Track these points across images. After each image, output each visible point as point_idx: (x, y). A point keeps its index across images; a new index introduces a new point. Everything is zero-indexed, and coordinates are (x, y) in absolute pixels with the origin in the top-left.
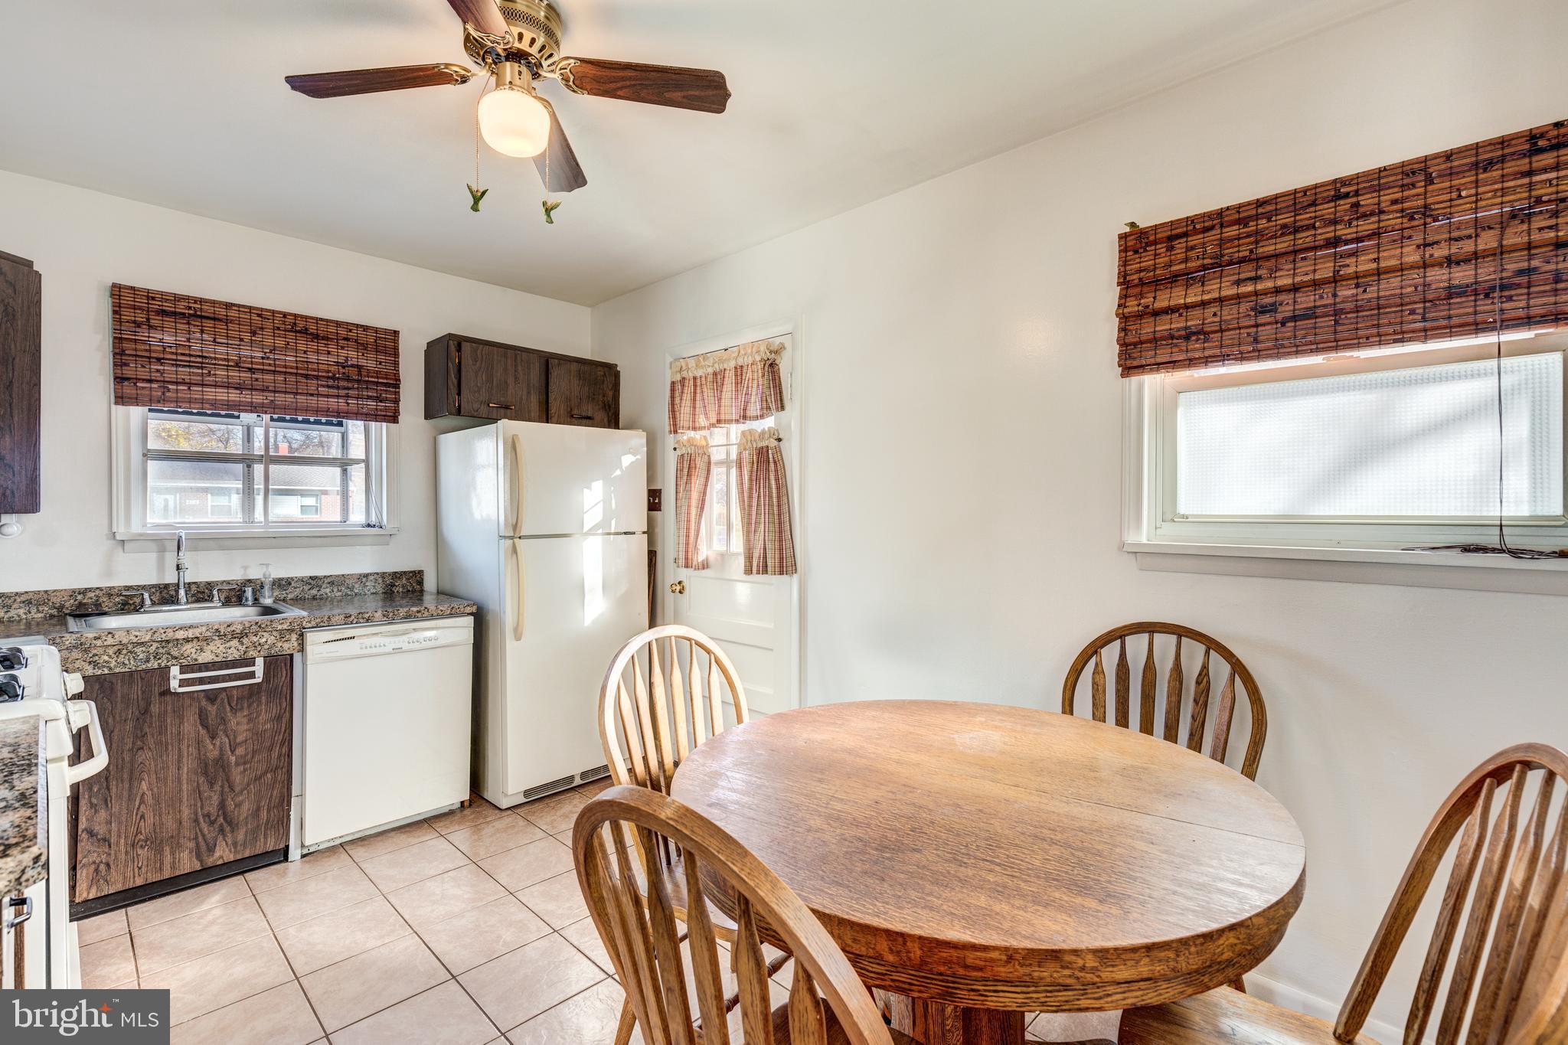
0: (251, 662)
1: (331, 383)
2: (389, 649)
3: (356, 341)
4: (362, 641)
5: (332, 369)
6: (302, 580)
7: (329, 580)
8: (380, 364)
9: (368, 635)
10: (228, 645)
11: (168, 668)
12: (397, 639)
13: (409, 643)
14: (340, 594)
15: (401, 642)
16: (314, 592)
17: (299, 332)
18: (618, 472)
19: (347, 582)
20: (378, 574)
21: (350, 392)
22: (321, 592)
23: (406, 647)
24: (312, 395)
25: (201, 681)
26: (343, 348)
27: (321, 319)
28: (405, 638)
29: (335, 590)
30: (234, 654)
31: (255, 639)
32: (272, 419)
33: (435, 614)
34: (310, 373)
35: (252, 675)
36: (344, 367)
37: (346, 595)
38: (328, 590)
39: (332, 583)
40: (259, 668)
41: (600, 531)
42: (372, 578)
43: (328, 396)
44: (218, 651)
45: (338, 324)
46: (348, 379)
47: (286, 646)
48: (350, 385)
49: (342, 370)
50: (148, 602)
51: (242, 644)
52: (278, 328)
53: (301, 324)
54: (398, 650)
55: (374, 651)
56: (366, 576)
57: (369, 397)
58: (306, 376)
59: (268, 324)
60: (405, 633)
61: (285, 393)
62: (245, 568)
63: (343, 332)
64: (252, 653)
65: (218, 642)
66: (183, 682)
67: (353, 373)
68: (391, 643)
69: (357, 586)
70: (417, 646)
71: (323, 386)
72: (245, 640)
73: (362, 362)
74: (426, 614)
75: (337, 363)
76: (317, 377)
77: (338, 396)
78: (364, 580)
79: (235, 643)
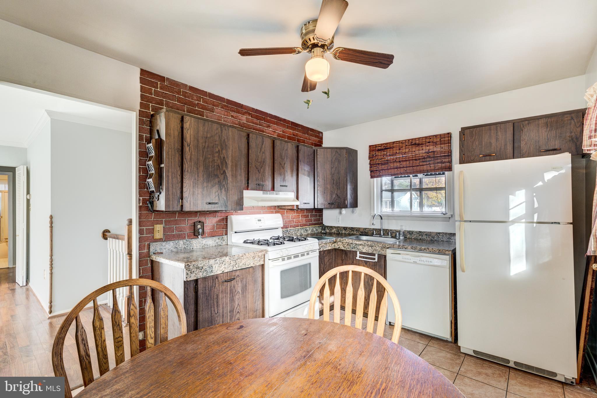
0: (374, 255)
1: (424, 160)
2: (412, 261)
3: (433, 142)
4: (402, 256)
5: (424, 155)
6: (416, 232)
7: (425, 233)
8: (442, 148)
9: (405, 254)
10: (369, 248)
11: (357, 251)
12: (415, 258)
13: (420, 261)
14: (429, 239)
15: (417, 260)
16: (420, 237)
17: (413, 145)
18: (540, 183)
19: (432, 235)
20: (444, 233)
21: (431, 162)
22: (423, 238)
23: (418, 262)
24: (418, 166)
25: (364, 257)
26: (428, 146)
27: (420, 138)
28: (418, 258)
29: (428, 237)
30: (370, 252)
31: (375, 248)
32: (413, 176)
33: (432, 251)
34: (416, 158)
35: (374, 259)
36: (428, 153)
37: (432, 240)
38: (425, 237)
39: (426, 235)
40: (376, 257)
41: (524, 220)
42: (441, 234)
43: (423, 165)
44: (367, 249)
45: (426, 137)
46: (429, 157)
47: (383, 252)
48: (431, 159)
49: (427, 155)
50: (375, 234)
51: (372, 249)
52: (407, 145)
53: (414, 142)
54: (415, 262)
55: (406, 260)
56: (439, 233)
57: (438, 163)
58: (416, 160)
59: (404, 145)
60: (419, 256)
61: (410, 167)
62: (402, 226)
63: (428, 140)
64: (374, 252)
65: (367, 247)
66: (360, 257)
67: (431, 155)
68: (413, 259)
69: (435, 237)
70: (422, 263)
71: (421, 162)
72: (373, 248)
73: (435, 149)
74: (428, 250)
75: (426, 152)
76: (419, 159)
77: (427, 165)
78: (438, 235)
79: (370, 248)
